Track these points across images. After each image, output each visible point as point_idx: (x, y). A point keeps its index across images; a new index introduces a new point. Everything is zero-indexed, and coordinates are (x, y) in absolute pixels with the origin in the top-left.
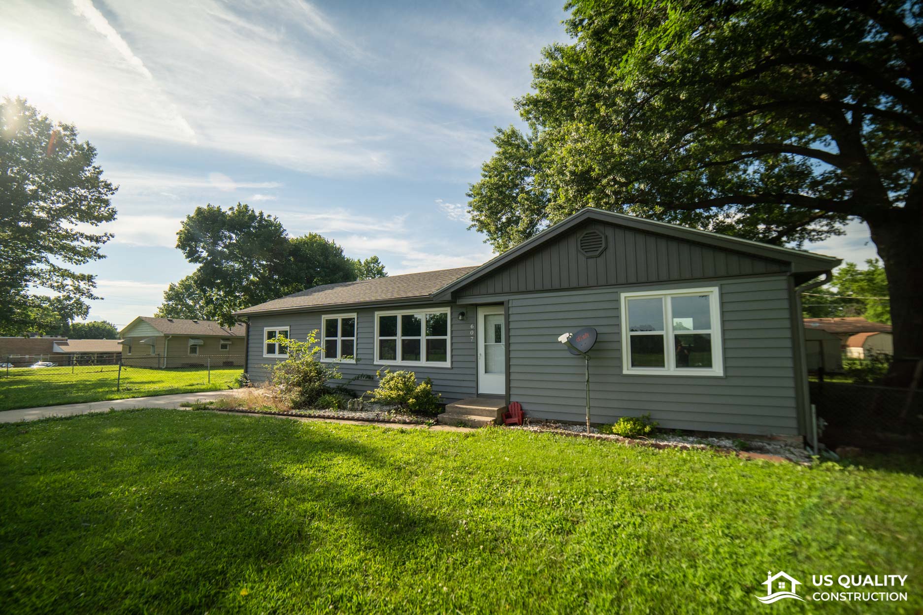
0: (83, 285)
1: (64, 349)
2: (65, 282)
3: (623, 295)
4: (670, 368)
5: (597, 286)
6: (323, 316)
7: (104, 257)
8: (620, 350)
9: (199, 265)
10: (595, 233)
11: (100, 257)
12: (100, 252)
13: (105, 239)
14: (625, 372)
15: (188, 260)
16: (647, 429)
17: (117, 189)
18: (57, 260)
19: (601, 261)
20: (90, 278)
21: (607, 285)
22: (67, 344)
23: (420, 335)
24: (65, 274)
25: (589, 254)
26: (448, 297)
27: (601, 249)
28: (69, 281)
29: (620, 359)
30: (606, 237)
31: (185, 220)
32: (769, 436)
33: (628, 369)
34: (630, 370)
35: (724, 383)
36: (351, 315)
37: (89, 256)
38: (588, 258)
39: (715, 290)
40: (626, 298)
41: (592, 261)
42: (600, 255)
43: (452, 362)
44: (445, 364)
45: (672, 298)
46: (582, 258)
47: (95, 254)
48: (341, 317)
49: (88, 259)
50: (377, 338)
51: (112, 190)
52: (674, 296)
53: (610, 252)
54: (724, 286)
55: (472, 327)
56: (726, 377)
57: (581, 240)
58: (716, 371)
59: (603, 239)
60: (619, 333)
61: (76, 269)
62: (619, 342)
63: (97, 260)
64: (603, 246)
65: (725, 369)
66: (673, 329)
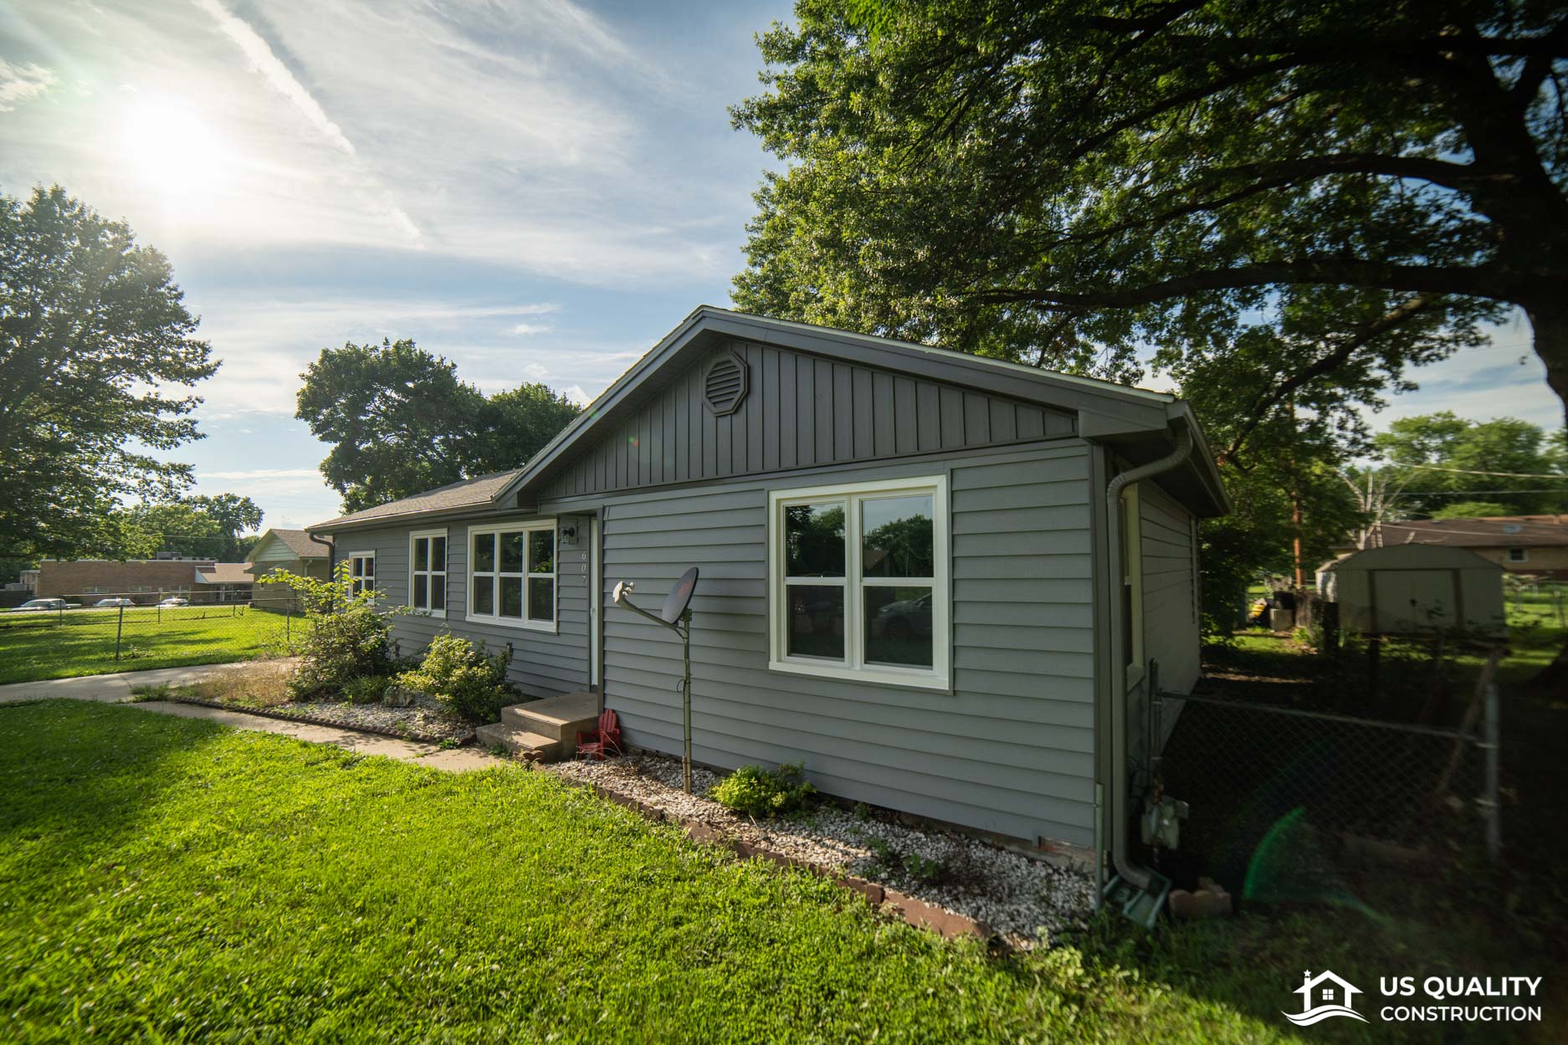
0: (174, 479)
1: (209, 578)
2: (149, 477)
3: (775, 496)
4: (854, 664)
5: (733, 477)
6: (412, 534)
7: (204, 436)
8: (765, 617)
9: (334, 446)
10: (729, 361)
11: (197, 437)
12: (199, 429)
13: (189, 405)
14: (774, 665)
15: (318, 436)
19: (739, 419)
20: (182, 470)
21: (749, 475)
22: (213, 571)
23: (521, 570)
24: (149, 465)
25: (721, 408)
26: (512, 502)
27: (736, 397)
28: (153, 476)
29: (765, 635)
30: (749, 370)
31: (308, 372)
32: (1036, 844)
33: (779, 660)
34: (781, 662)
35: (948, 705)
36: (442, 533)
37: (181, 435)
38: (719, 416)
39: (940, 482)
40: (779, 501)
41: (724, 423)
42: (737, 410)
43: (558, 623)
44: (550, 626)
45: (862, 503)
46: (710, 419)
47: (189, 431)
48: (430, 535)
49: (179, 440)
50: (472, 574)
51: (190, 325)
52: (862, 497)
53: (755, 401)
54: (957, 474)
55: (584, 557)
56: (955, 692)
57: (708, 380)
58: (937, 676)
59: (742, 375)
60: (766, 581)
61: (163, 457)
62: (765, 598)
63: (193, 441)
64: (741, 389)
65: (954, 673)
66: (863, 575)
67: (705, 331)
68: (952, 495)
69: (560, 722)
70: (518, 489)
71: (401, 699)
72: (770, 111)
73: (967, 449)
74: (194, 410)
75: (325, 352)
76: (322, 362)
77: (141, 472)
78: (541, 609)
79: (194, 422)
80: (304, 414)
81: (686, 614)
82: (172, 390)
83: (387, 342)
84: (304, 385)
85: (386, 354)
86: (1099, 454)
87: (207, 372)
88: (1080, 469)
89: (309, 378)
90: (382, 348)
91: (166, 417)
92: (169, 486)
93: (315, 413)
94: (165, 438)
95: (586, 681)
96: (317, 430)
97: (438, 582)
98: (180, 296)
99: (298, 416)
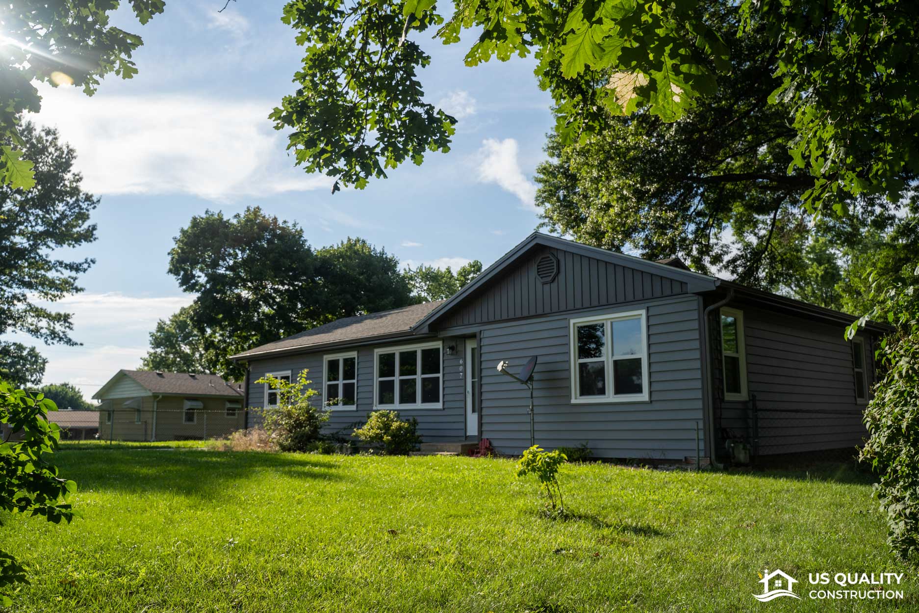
3: (572, 321)
4: (610, 397)
5: (551, 313)
6: (325, 357)
8: (569, 379)
10: (548, 257)
11: (78, 290)
13: (85, 266)
14: (573, 401)
15: (182, 288)
17: (99, 201)
19: (554, 285)
21: (559, 312)
23: (415, 374)
25: (545, 280)
27: (553, 275)
29: (569, 388)
30: (558, 262)
32: (684, 460)
33: (576, 398)
34: (577, 399)
35: (649, 407)
36: (353, 354)
37: (65, 289)
38: (544, 284)
39: (643, 312)
40: (574, 324)
41: (547, 287)
42: (553, 281)
43: (444, 402)
44: (438, 405)
45: (612, 323)
46: (539, 285)
48: (341, 357)
50: (377, 380)
52: (612, 320)
53: (561, 277)
54: (650, 309)
55: (461, 362)
56: (651, 401)
57: (538, 266)
58: (644, 396)
59: (555, 264)
60: (569, 361)
61: (51, 307)
62: (569, 370)
63: (75, 294)
64: (555, 271)
65: (651, 393)
66: (613, 355)
67: (537, 244)
68: (648, 318)
70: (429, 322)
73: (653, 298)
81: (531, 378)
86: (701, 299)
88: (694, 305)
95: (463, 434)
96: (182, 283)
97: (349, 387)
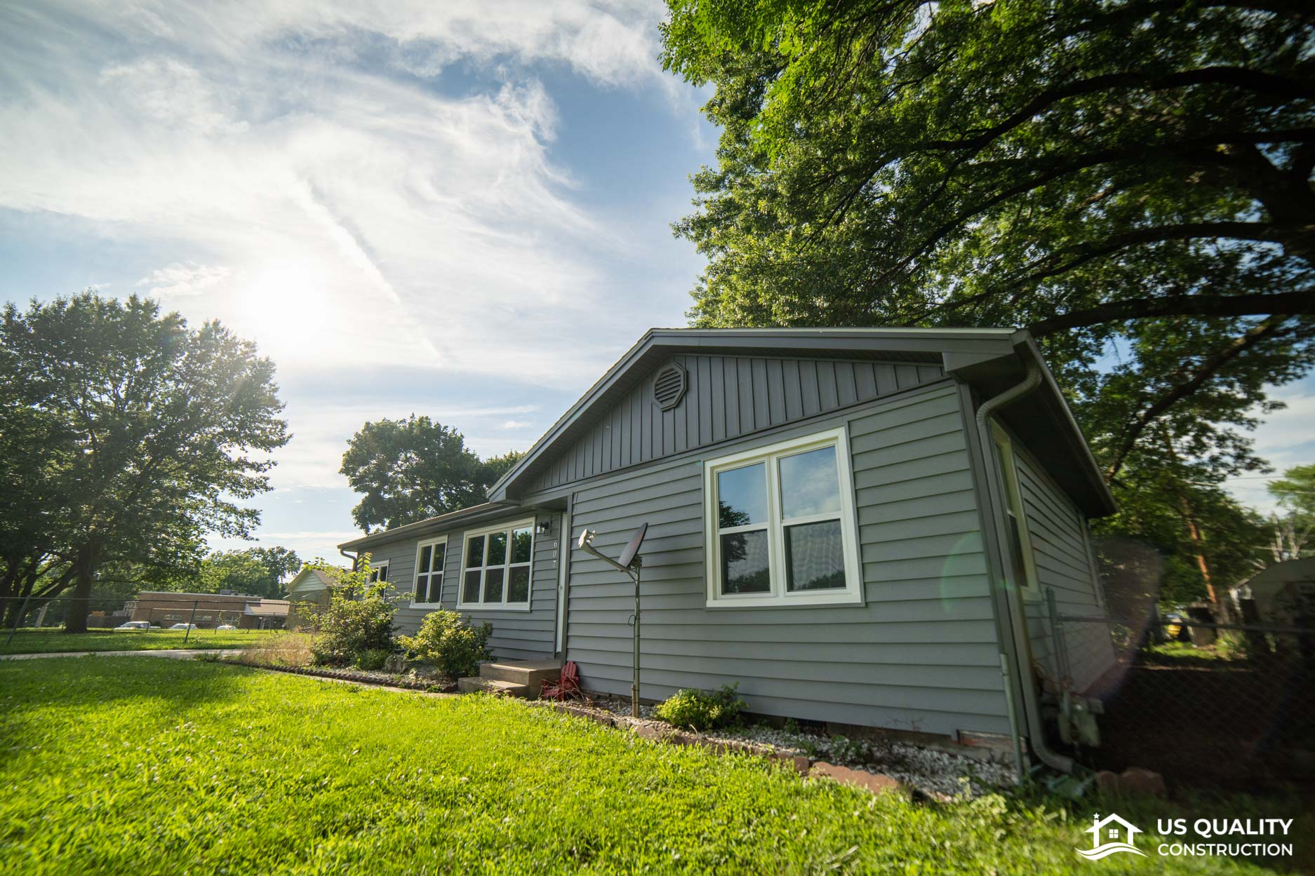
0: (247, 522)
1: (254, 611)
2: (229, 519)
3: (709, 465)
4: (779, 595)
5: (676, 456)
6: (419, 543)
7: (272, 489)
8: (702, 563)
9: (364, 495)
10: (672, 370)
11: (267, 489)
12: (269, 484)
13: (266, 466)
14: (711, 603)
15: (353, 488)
16: (715, 712)
17: (284, 406)
18: (225, 496)
19: (680, 412)
20: (252, 514)
21: (688, 452)
22: (258, 605)
23: (503, 563)
24: (231, 510)
25: (666, 404)
26: (502, 495)
27: (678, 395)
28: (233, 518)
29: (703, 579)
30: (687, 374)
31: (353, 439)
32: (954, 738)
33: (715, 598)
34: (716, 600)
35: (864, 616)
36: (443, 539)
37: (257, 488)
38: (664, 411)
39: (839, 435)
40: (712, 469)
41: (669, 415)
42: (679, 403)
43: (531, 603)
44: (525, 606)
45: (779, 460)
46: (657, 413)
47: (263, 486)
48: (433, 543)
49: (255, 491)
50: (464, 569)
51: (279, 407)
52: (780, 455)
53: (692, 398)
54: (853, 424)
55: (555, 544)
56: (866, 603)
57: (656, 385)
58: (851, 593)
59: (682, 378)
60: (702, 533)
61: (241, 504)
62: (702, 548)
63: (264, 492)
64: (682, 387)
65: (865, 586)
66: (782, 518)
67: (654, 347)
68: (851, 441)
69: (528, 670)
71: (398, 667)
72: (701, 225)
73: (860, 403)
74: (269, 470)
75: (368, 424)
76: (364, 431)
77: (224, 515)
78: (518, 594)
79: (266, 479)
80: (346, 471)
81: (636, 561)
82: (255, 454)
83: (413, 417)
84: (349, 448)
85: (411, 424)
86: (966, 391)
87: (281, 442)
88: (953, 404)
89: (353, 443)
90: (409, 421)
91: (250, 474)
92: (242, 526)
93: (355, 470)
94: (246, 490)
95: (552, 650)
96: (354, 483)
97: (437, 580)
98: (276, 390)
99: (342, 471)
